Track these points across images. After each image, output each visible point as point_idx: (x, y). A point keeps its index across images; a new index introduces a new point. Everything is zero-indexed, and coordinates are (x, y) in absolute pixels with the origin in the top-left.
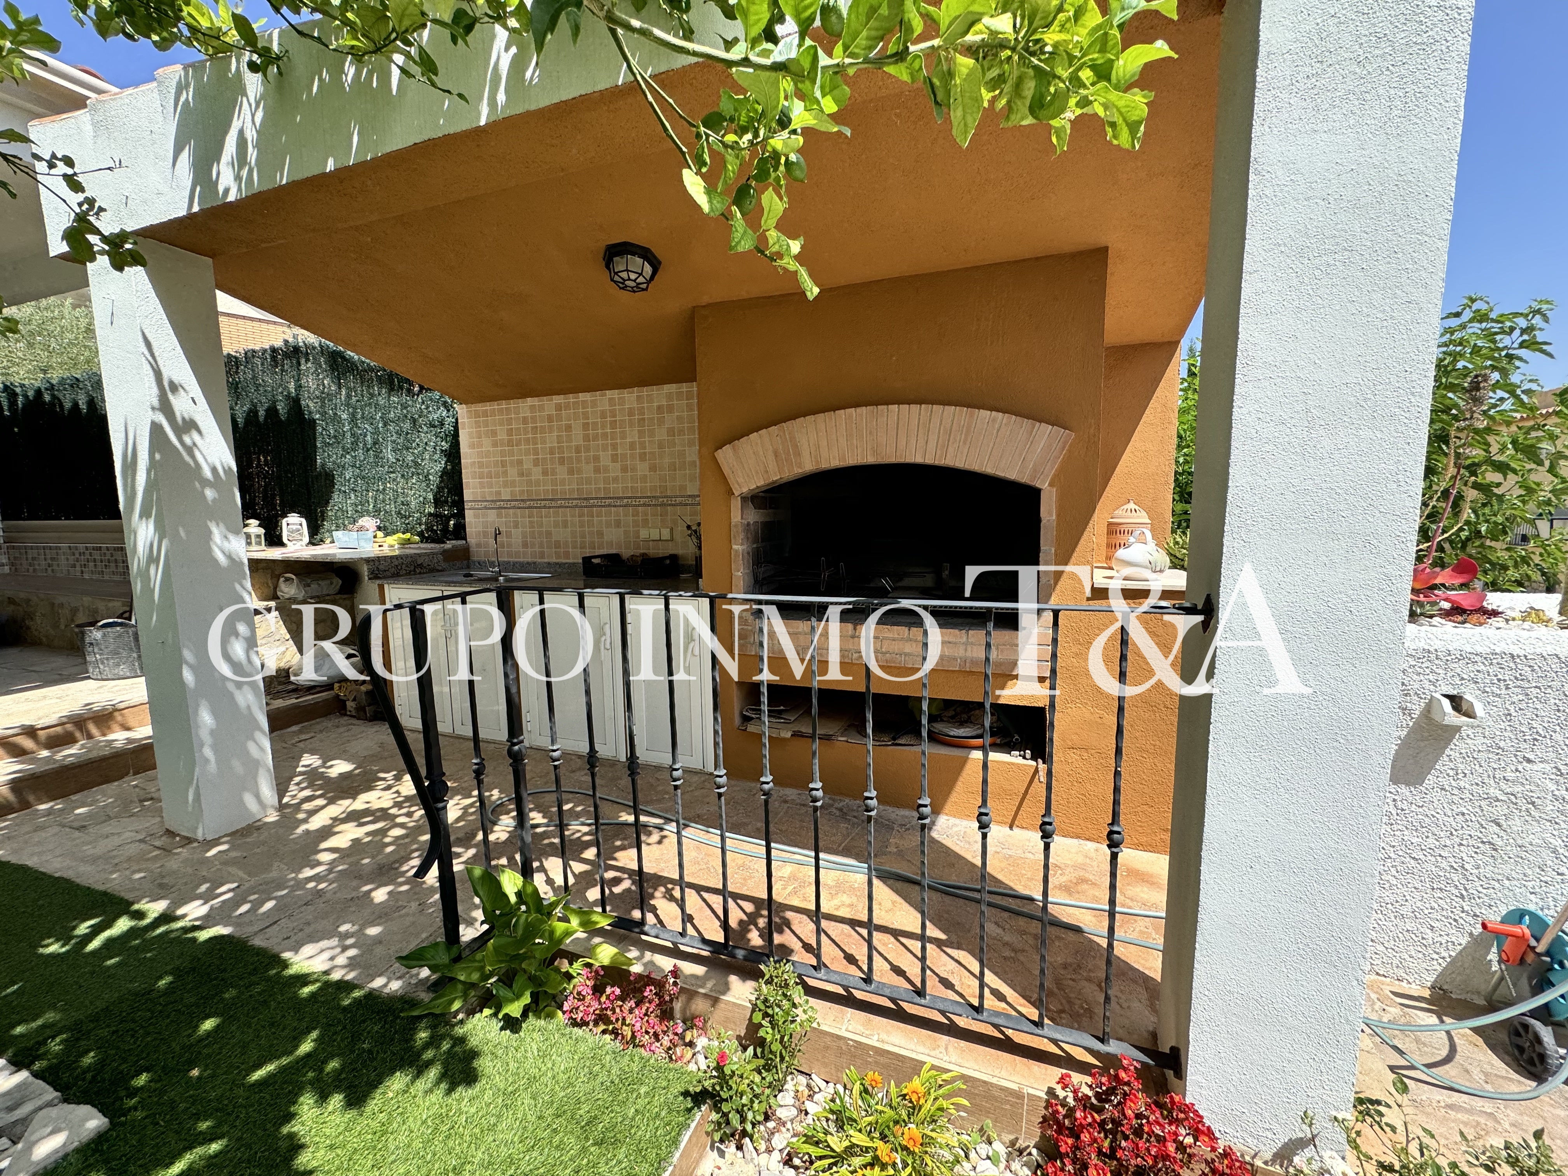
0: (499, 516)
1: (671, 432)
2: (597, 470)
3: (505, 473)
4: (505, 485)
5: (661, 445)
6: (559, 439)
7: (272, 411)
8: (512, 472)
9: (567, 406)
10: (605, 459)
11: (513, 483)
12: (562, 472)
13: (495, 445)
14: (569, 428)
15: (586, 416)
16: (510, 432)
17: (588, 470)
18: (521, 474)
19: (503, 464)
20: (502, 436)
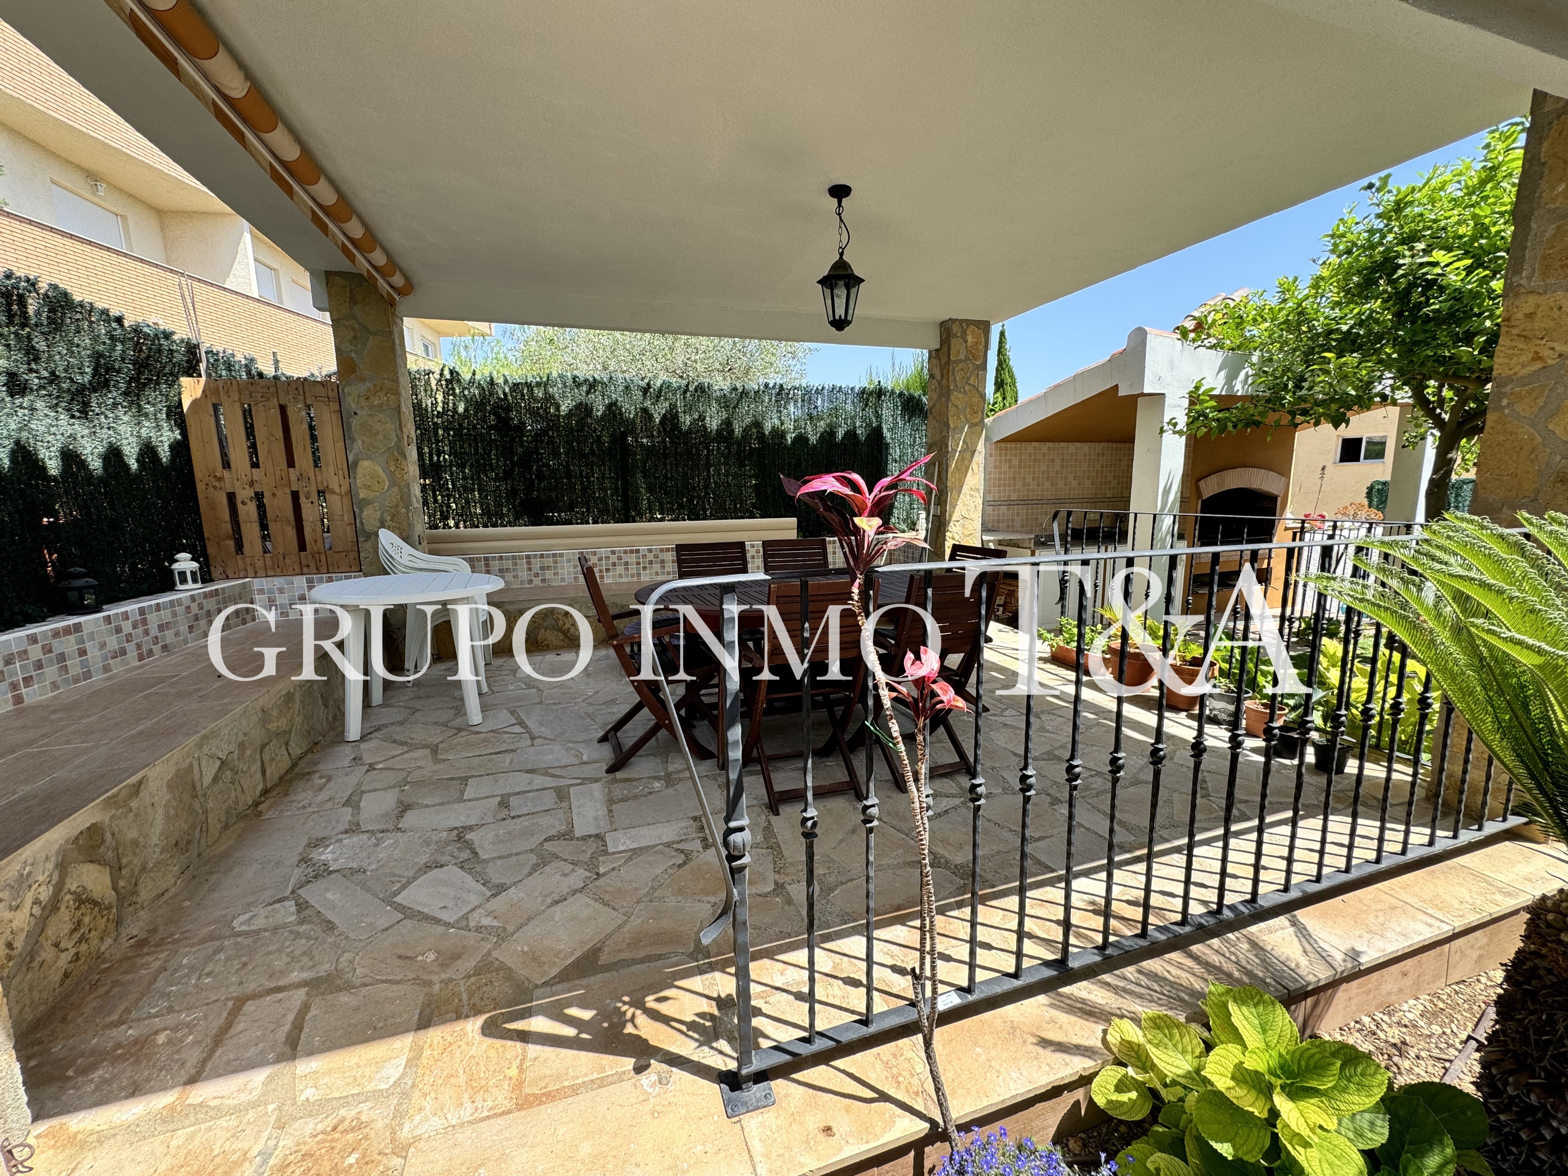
0: (1009, 510)
1: (1102, 466)
2: (1066, 484)
3: (1015, 485)
4: (1014, 491)
5: (1097, 472)
6: (1048, 466)
7: (851, 434)
8: (1019, 485)
9: (1054, 449)
10: (1070, 478)
11: (1019, 491)
12: (1047, 485)
13: (1010, 468)
14: (1053, 460)
15: (1063, 454)
16: (1020, 461)
17: (1061, 484)
18: (1024, 485)
19: (1014, 479)
20: (1016, 462)
